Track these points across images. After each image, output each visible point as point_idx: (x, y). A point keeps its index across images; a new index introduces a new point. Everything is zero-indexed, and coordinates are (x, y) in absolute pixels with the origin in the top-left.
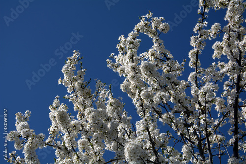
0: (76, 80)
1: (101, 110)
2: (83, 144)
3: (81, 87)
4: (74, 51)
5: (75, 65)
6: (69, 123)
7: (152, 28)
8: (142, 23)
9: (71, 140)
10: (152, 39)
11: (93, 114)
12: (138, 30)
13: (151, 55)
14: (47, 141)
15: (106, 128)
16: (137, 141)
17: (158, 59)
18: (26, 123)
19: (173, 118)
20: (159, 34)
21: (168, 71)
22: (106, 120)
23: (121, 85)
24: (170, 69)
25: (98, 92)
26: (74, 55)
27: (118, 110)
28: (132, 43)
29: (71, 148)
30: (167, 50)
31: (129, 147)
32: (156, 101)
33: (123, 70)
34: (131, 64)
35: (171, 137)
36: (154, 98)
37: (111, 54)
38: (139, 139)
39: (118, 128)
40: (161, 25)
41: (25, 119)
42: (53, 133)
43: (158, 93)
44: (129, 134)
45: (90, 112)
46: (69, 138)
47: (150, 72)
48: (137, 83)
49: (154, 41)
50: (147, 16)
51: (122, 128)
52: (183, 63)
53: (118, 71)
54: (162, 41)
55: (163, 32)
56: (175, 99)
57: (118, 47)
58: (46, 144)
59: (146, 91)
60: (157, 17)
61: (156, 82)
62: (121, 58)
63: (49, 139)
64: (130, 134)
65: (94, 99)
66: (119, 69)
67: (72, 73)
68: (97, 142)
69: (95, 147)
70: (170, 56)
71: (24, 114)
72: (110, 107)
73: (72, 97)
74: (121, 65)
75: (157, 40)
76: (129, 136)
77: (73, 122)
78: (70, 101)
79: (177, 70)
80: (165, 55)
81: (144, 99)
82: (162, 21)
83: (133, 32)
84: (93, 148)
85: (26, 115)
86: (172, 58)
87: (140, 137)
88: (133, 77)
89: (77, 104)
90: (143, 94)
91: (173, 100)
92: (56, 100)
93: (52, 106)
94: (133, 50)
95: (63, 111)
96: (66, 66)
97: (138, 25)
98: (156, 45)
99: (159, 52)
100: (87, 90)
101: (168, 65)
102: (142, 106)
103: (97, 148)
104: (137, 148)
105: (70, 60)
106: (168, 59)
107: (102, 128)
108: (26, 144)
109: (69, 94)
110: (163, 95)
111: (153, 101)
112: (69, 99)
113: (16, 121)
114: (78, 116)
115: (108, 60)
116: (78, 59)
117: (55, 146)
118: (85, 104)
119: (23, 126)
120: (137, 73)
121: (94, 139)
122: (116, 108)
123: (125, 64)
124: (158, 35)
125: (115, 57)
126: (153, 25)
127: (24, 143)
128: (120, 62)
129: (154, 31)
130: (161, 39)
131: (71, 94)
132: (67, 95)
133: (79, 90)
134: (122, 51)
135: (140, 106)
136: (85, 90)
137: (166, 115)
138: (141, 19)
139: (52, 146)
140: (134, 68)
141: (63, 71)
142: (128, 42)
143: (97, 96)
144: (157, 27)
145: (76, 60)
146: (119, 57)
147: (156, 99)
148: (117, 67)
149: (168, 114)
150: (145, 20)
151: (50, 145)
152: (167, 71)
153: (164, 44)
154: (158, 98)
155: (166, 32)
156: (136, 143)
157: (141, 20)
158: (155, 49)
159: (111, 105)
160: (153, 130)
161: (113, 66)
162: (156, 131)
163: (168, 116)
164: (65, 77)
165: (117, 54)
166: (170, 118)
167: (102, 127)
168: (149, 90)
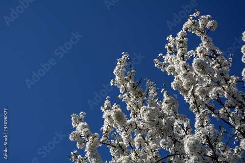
0: (128, 81)
1: (154, 108)
2: (139, 141)
3: (133, 87)
4: (123, 53)
5: (124, 67)
6: (125, 121)
7: (199, 26)
8: (189, 22)
9: (128, 138)
10: (200, 37)
11: (149, 112)
12: (187, 29)
13: (200, 53)
14: (101, 140)
15: (161, 125)
16: (196, 136)
17: (206, 57)
18: (86, 124)
19: (230, 112)
20: (206, 31)
21: (218, 68)
22: (159, 118)
23: (172, 84)
24: (220, 65)
25: (148, 91)
26: (123, 57)
27: (174, 107)
28: (181, 42)
29: (129, 145)
30: (215, 47)
31: (189, 142)
32: (212, 96)
33: (172, 69)
34: (182, 63)
35: (224, 132)
36: (210, 94)
37: (160, 55)
38: (198, 134)
39: (175, 124)
40: (209, 23)
41: (81, 120)
42: (107, 132)
43: (214, 89)
44: (185, 129)
45: (145, 110)
46: (126, 136)
47: (202, 69)
48: (189, 81)
49: (203, 38)
50: (194, 15)
51: (179, 124)
52: (230, 59)
53: (167, 70)
54: (210, 38)
55: (211, 29)
56: (229, 94)
57: (167, 47)
58: (101, 143)
59: (201, 88)
60: (203, 15)
61: (209, 78)
62: (170, 57)
63: (103, 138)
64: (187, 129)
65: (145, 98)
66: (168, 68)
67: (123, 74)
68: (151, 139)
69: (150, 144)
70: (219, 52)
71: (79, 115)
72: (166, 105)
73: (125, 97)
74: (169, 64)
75: (206, 38)
76: (186, 132)
77: (129, 121)
78: (123, 101)
79: (225, 66)
80: (214, 52)
81: (200, 95)
82: (210, 19)
83: (182, 31)
84: (148, 145)
85: (81, 116)
86: (221, 55)
87: (198, 133)
88: (185, 75)
89: (130, 103)
90: (198, 90)
91: (227, 95)
92: (107, 100)
93: (103, 106)
94: (184, 49)
95: (119, 111)
96: (117, 68)
97: (186, 24)
98: (204, 43)
99: (208, 49)
100: (138, 89)
101: (218, 61)
102: (195, 102)
103: (152, 145)
104: (197, 143)
105: (120, 62)
106: (217, 55)
107: (159, 126)
108: (88, 143)
109: (122, 94)
110: (219, 91)
111: (208, 97)
112: (123, 99)
113: (72, 122)
114: (131, 115)
115: (156, 60)
116: (127, 61)
117: (109, 145)
118: (137, 103)
119: (83, 126)
120: (188, 71)
121: (149, 136)
122: (171, 105)
123: (175, 63)
124: (206, 33)
125: (163, 57)
126: (200, 23)
127: (85, 142)
128: (169, 62)
129: (201, 29)
130: (210, 37)
131: (123, 94)
132: (120, 95)
133: (131, 90)
134: (171, 50)
135: (194, 103)
136: (137, 90)
137: (222, 109)
138: (189, 18)
139: (107, 144)
140: (185, 66)
141: (114, 72)
142: (178, 41)
143: (147, 95)
144: (204, 25)
145: (125, 61)
146: (168, 57)
147: (212, 94)
148: (164, 66)
149: (225, 109)
150: (193, 19)
151: (104, 144)
152: (216, 67)
153: (212, 42)
154: (214, 93)
155: (214, 29)
156: (196, 139)
157: (189, 20)
158: (204, 46)
159: (166, 103)
160: (207, 125)
161: (160, 65)
162: (210, 127)
163: (225, 111)
164: (117, 78)
165: (165, 54)
166: (227, 112)
167: (158, 124)
168: (203, 86)
